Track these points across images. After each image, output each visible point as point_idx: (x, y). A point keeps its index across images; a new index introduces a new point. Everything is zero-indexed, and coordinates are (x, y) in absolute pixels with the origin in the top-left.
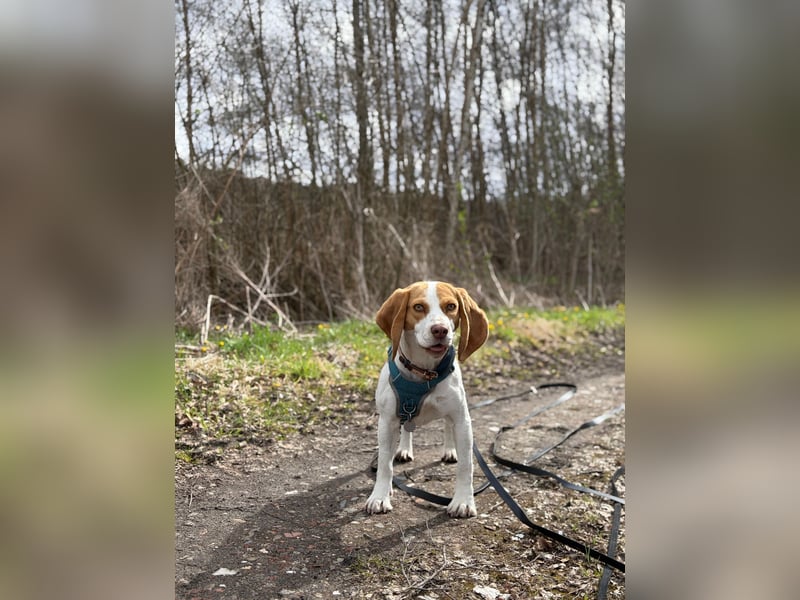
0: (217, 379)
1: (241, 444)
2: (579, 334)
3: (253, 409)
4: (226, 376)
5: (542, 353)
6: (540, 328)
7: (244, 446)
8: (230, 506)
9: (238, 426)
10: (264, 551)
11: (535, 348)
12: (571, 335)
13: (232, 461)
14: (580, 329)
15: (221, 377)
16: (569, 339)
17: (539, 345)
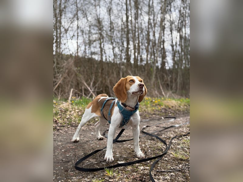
0: (68, 110)
1: (69, 126)
2: (185, 105)
3: (75, 118)
4: (71, 110)
5: (172, 110)
6: (172, 103)
7: (69, 127)
8: (59, 140)
9: (70, 122)
10: (63, 151)
11: (170, 108)
12: (182, 106)
13: (65, 130)
14: (186, 104)
15: (69, 110)
16: (181, 107)
17: (171, 108)
